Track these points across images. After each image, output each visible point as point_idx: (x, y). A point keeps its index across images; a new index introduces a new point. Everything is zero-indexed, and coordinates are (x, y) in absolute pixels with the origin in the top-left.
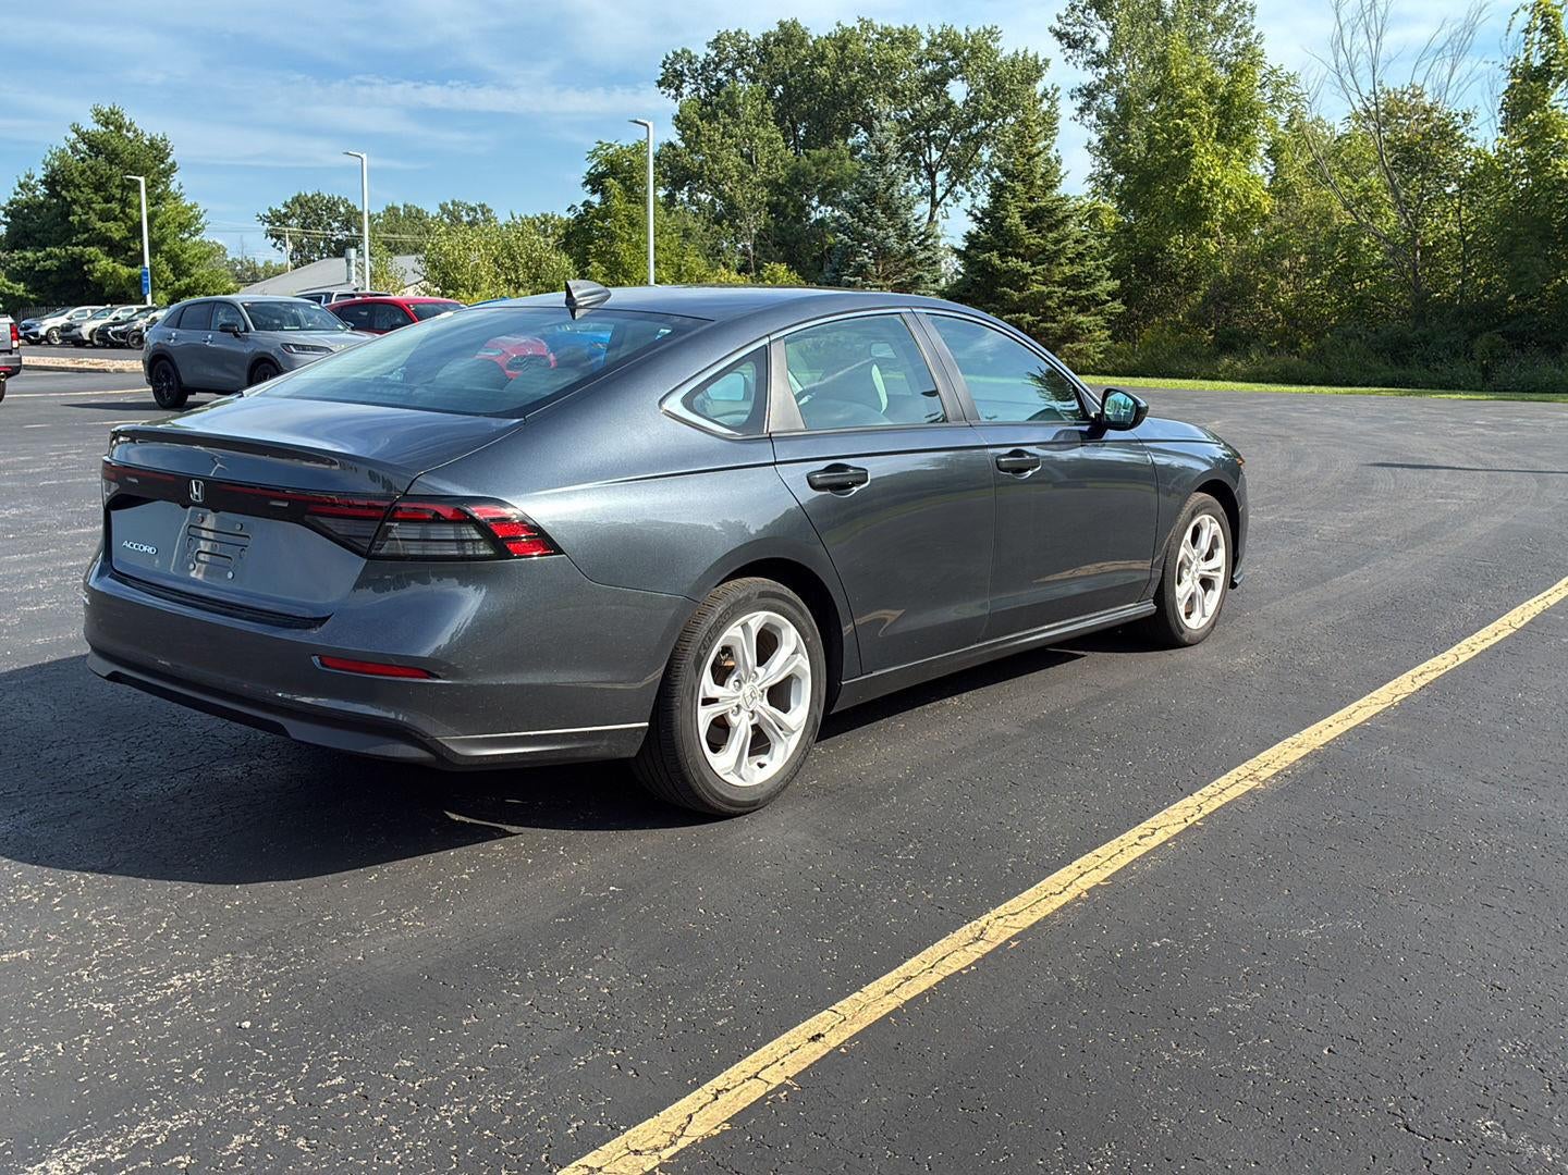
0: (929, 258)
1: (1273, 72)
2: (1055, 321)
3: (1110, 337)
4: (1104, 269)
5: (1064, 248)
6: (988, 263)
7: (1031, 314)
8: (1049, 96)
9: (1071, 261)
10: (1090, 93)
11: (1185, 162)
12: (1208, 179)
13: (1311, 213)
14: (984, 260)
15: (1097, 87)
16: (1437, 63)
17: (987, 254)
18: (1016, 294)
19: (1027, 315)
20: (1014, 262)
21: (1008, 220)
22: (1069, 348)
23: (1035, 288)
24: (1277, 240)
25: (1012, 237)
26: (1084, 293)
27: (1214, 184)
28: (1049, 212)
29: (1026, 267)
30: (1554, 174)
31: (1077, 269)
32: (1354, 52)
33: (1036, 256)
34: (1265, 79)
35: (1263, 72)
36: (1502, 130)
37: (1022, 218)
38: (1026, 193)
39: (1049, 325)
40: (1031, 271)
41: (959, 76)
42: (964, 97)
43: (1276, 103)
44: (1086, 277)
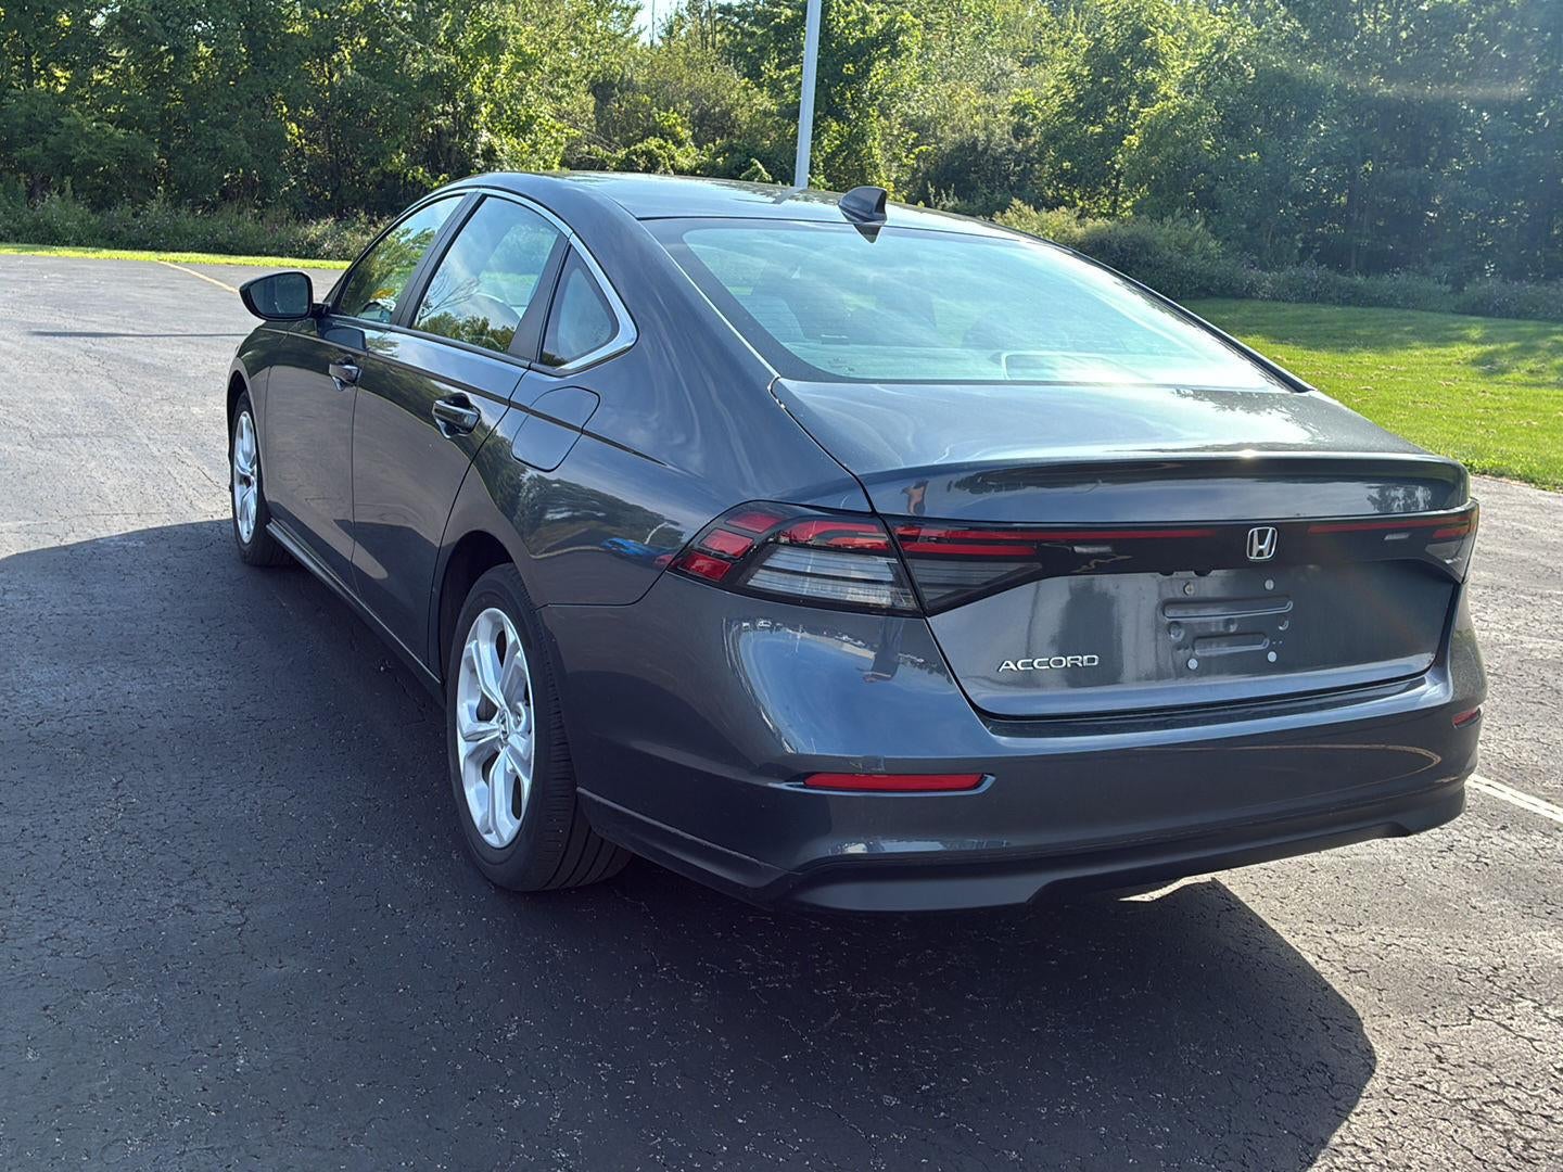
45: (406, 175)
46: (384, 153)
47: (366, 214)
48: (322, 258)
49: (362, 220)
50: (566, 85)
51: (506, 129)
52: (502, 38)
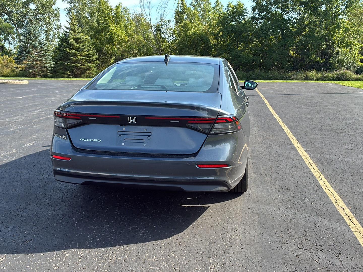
0: (47, 49)
1: (124, 8)
2: (84, 65)
3: (97, 69)
4: (94, 53)
5: (85, 47)
6: (66, 51)
7: (79, 64)
8: (57, 10)
9: (87, 51)
10: (69, 10)
11: (108, 27)
12: (114, 32)
13: (137, 41)
14: (65, 51)
15: (71, 8)
16: (160, 9)
17: (66, 49)
18: (74, 59)
19: (78, 64)
20: (73, 51)
21: (70, 40)
22: (88, 72)
23: (79, 57)
24: (131, 47)
25: (71, 45)
26: (90, 59)
27: (115, 33)
28: (80, 39)
29: (76, 52)
30: (189, 34)
31: (88, 53)
32: (144, 5)
33: (78, 49)
34: (123, 10)
35: (122, 8)
36: (175, 24)
37: (74, 40)
38: (74, 34)
39: (83, 66)
40: (77, 53)
41: (32, 3)
42: (34, 8)
43: (126, 15)
44: (91, 55)
45: (315, 60)
46: (310, 55)
47: (304, 70)
48: (291, 80)
49: (303, 71)
50: (358, 34)
51: (344, 47)
52: (340, 25)
